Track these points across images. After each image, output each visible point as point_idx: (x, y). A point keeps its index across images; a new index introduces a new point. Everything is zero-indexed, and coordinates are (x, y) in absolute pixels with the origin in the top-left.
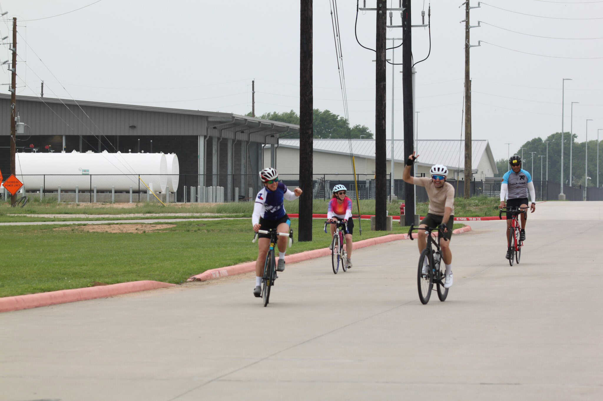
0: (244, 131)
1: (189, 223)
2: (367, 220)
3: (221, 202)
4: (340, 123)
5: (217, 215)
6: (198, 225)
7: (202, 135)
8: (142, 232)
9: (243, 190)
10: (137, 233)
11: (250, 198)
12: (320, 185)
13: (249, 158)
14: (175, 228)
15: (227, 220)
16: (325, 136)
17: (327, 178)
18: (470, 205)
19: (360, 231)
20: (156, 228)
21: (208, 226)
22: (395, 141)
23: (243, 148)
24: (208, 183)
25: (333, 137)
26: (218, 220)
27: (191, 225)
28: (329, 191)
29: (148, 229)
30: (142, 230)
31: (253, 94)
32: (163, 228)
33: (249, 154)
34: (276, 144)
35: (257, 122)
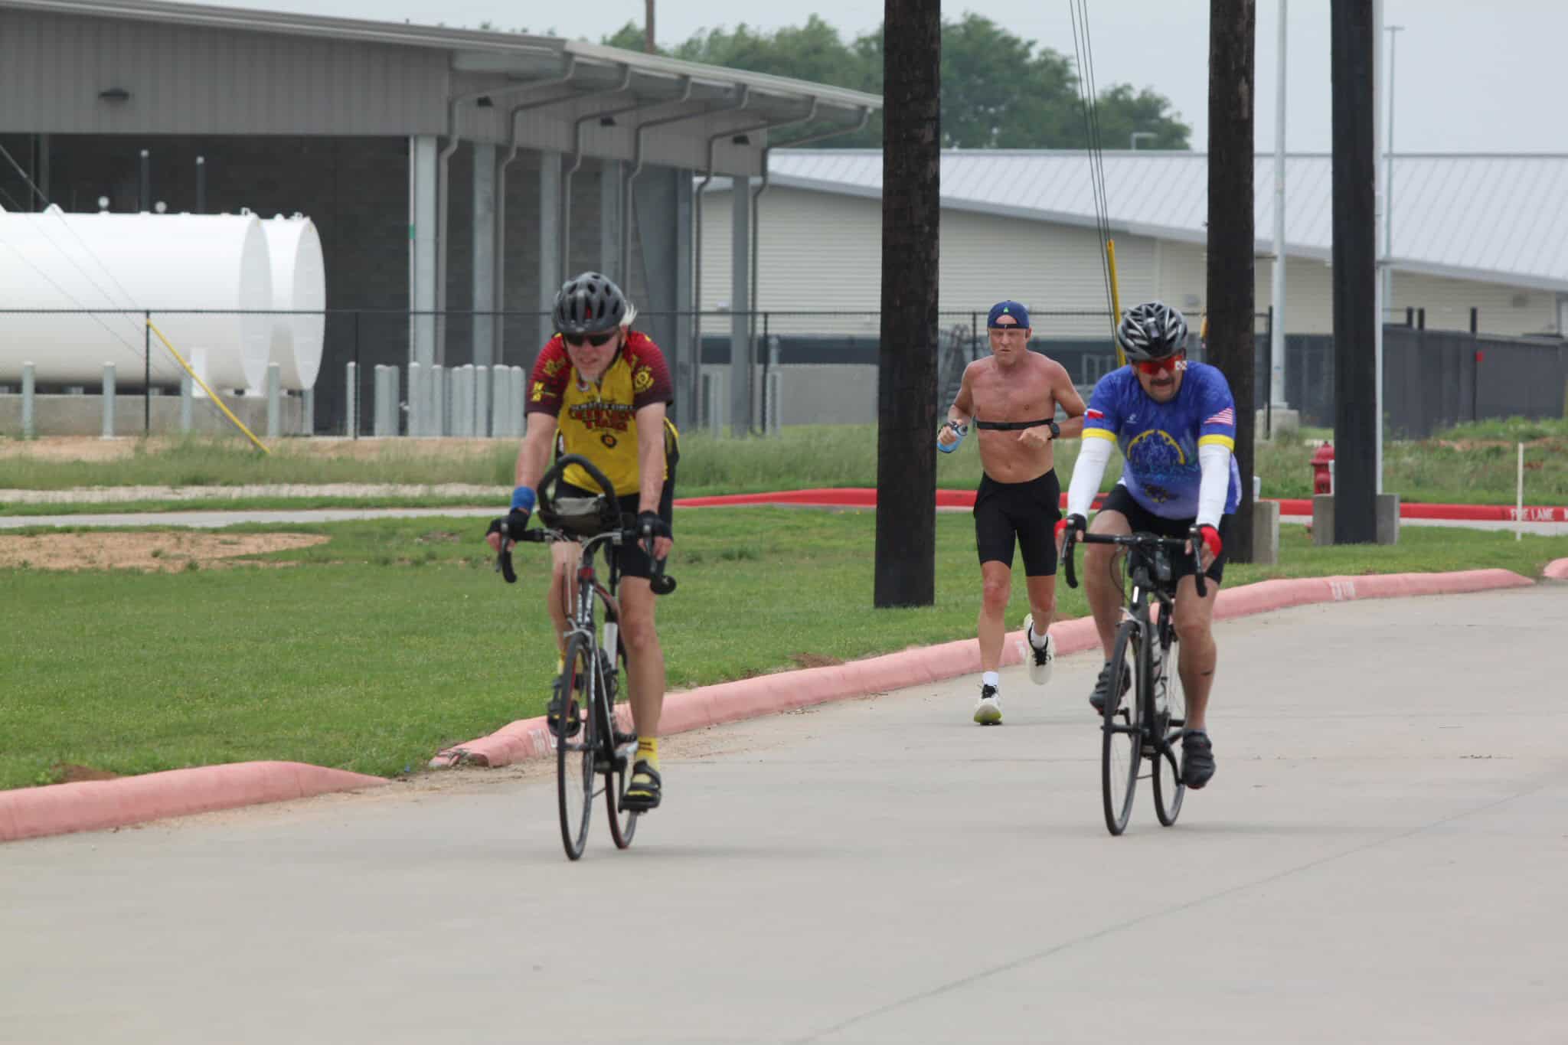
0: (616, 118)
1: (384, 528)
6: (425, 536)
7: (426, 137)
8: (180, 565)
10: (160, 570)
12: (949, 356)
13: (637, 237)
14: (324, 547)
20: (243, 551)
21: (468, 542)
22: (1289, 162)
23: (611, 190)
24: (456, 348)
25: (1008, 144)
27: (394, 535)
29: (206, 554)
30: (181, 557)
32: (273, 549)
33: (635, 218)
34: (754, 174)
35: (675, 77)
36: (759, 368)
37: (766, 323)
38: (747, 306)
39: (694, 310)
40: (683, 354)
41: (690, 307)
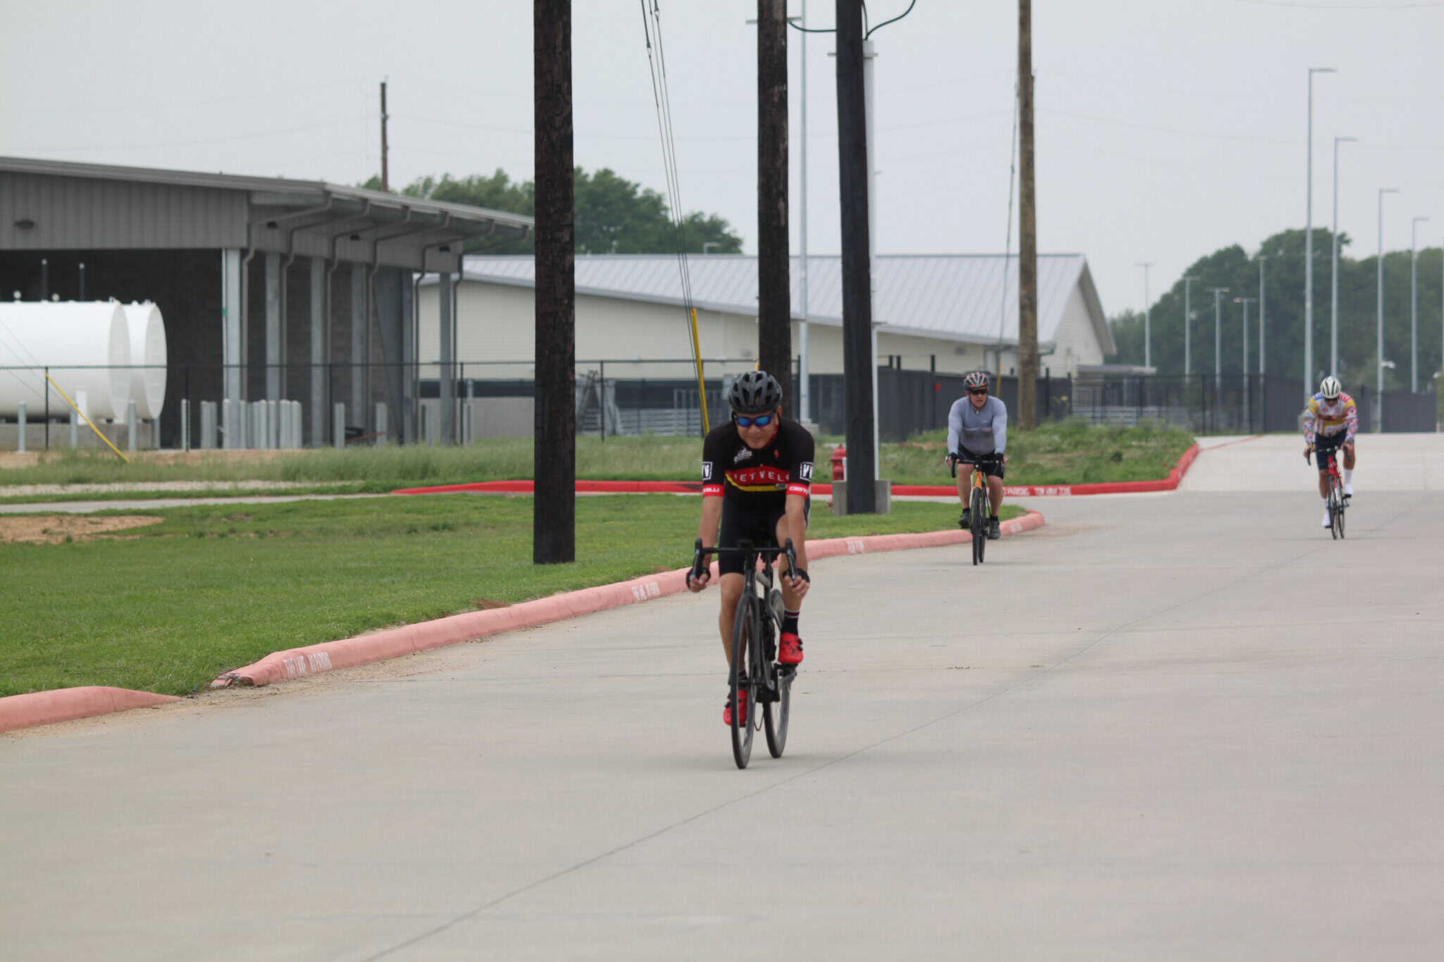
0: (361, 235)
1: (202, 511)
3: (292, 448)
4: (643, 208)
5: (283, 485)
6: (229, 516)
7: (233, 249)
8: (60, 539)
9: (357, 410)
10: (47, 544)
11: (381, 434)
12: (585, 392)
13: (376, 312)
14: (159, 525)
15: (316, 501)
16: (599, 248)
17: (612, 372)
18: (1035, 448)
20: (103, 528)
21: (260, 520)
22: (809, 261)
23: (358, 283)
24: (255, 389)
25: (624, 250)
26: (287, 503)
27: (208, 516)
28: (613, 412)
29: (79, 531)
30: (62, 533)
31: (384, 121)
32: (125, 527)
33: (375, 302)
34: (455, 272)
35: (399, 207)
36: (458, 400)
37: (462, 370)
38: (450, 358)
39: (414, 362)
40: (408, 392)
41: (412, 360)
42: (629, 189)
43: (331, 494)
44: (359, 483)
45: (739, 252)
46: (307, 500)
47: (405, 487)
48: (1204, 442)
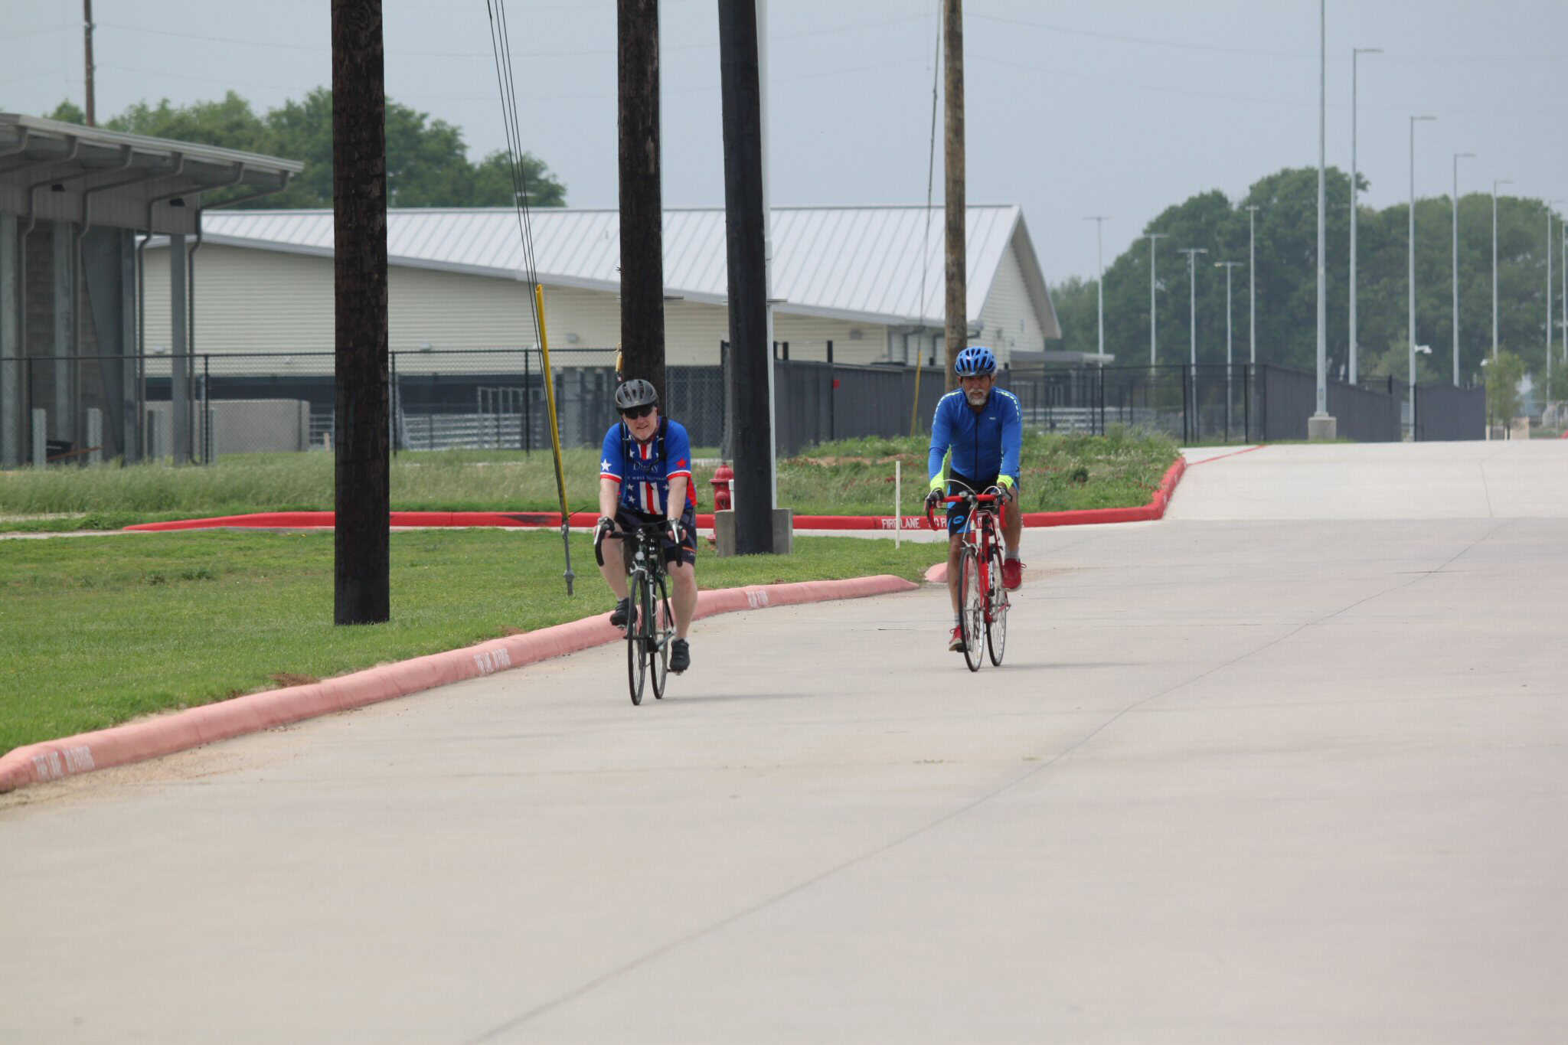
0: (65, 184)
2: (579, 534)
4: (432, 146)
9: (62, 418)
11: (95, 449)
13: (86, 289)
15: (25, 540)
19: (569, 579)
23: (62, 248)
31: (89, 31)
33: (84, 272)
34: (189, 233)
35: (117, 147)
37: (204, 364)
38: (185, 349)
39: (138, 354)
40: (130, 393)
41: (135, 351)
42: (413, 120)
43: (41, 532)
44: (78, 516)
45: (561, 204)
46: (14, 539)
47: (141, 522)
48: (1190, 454)
